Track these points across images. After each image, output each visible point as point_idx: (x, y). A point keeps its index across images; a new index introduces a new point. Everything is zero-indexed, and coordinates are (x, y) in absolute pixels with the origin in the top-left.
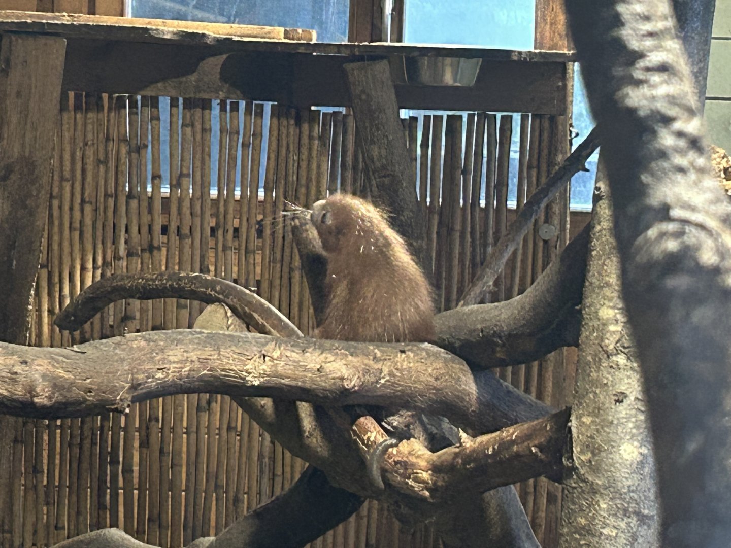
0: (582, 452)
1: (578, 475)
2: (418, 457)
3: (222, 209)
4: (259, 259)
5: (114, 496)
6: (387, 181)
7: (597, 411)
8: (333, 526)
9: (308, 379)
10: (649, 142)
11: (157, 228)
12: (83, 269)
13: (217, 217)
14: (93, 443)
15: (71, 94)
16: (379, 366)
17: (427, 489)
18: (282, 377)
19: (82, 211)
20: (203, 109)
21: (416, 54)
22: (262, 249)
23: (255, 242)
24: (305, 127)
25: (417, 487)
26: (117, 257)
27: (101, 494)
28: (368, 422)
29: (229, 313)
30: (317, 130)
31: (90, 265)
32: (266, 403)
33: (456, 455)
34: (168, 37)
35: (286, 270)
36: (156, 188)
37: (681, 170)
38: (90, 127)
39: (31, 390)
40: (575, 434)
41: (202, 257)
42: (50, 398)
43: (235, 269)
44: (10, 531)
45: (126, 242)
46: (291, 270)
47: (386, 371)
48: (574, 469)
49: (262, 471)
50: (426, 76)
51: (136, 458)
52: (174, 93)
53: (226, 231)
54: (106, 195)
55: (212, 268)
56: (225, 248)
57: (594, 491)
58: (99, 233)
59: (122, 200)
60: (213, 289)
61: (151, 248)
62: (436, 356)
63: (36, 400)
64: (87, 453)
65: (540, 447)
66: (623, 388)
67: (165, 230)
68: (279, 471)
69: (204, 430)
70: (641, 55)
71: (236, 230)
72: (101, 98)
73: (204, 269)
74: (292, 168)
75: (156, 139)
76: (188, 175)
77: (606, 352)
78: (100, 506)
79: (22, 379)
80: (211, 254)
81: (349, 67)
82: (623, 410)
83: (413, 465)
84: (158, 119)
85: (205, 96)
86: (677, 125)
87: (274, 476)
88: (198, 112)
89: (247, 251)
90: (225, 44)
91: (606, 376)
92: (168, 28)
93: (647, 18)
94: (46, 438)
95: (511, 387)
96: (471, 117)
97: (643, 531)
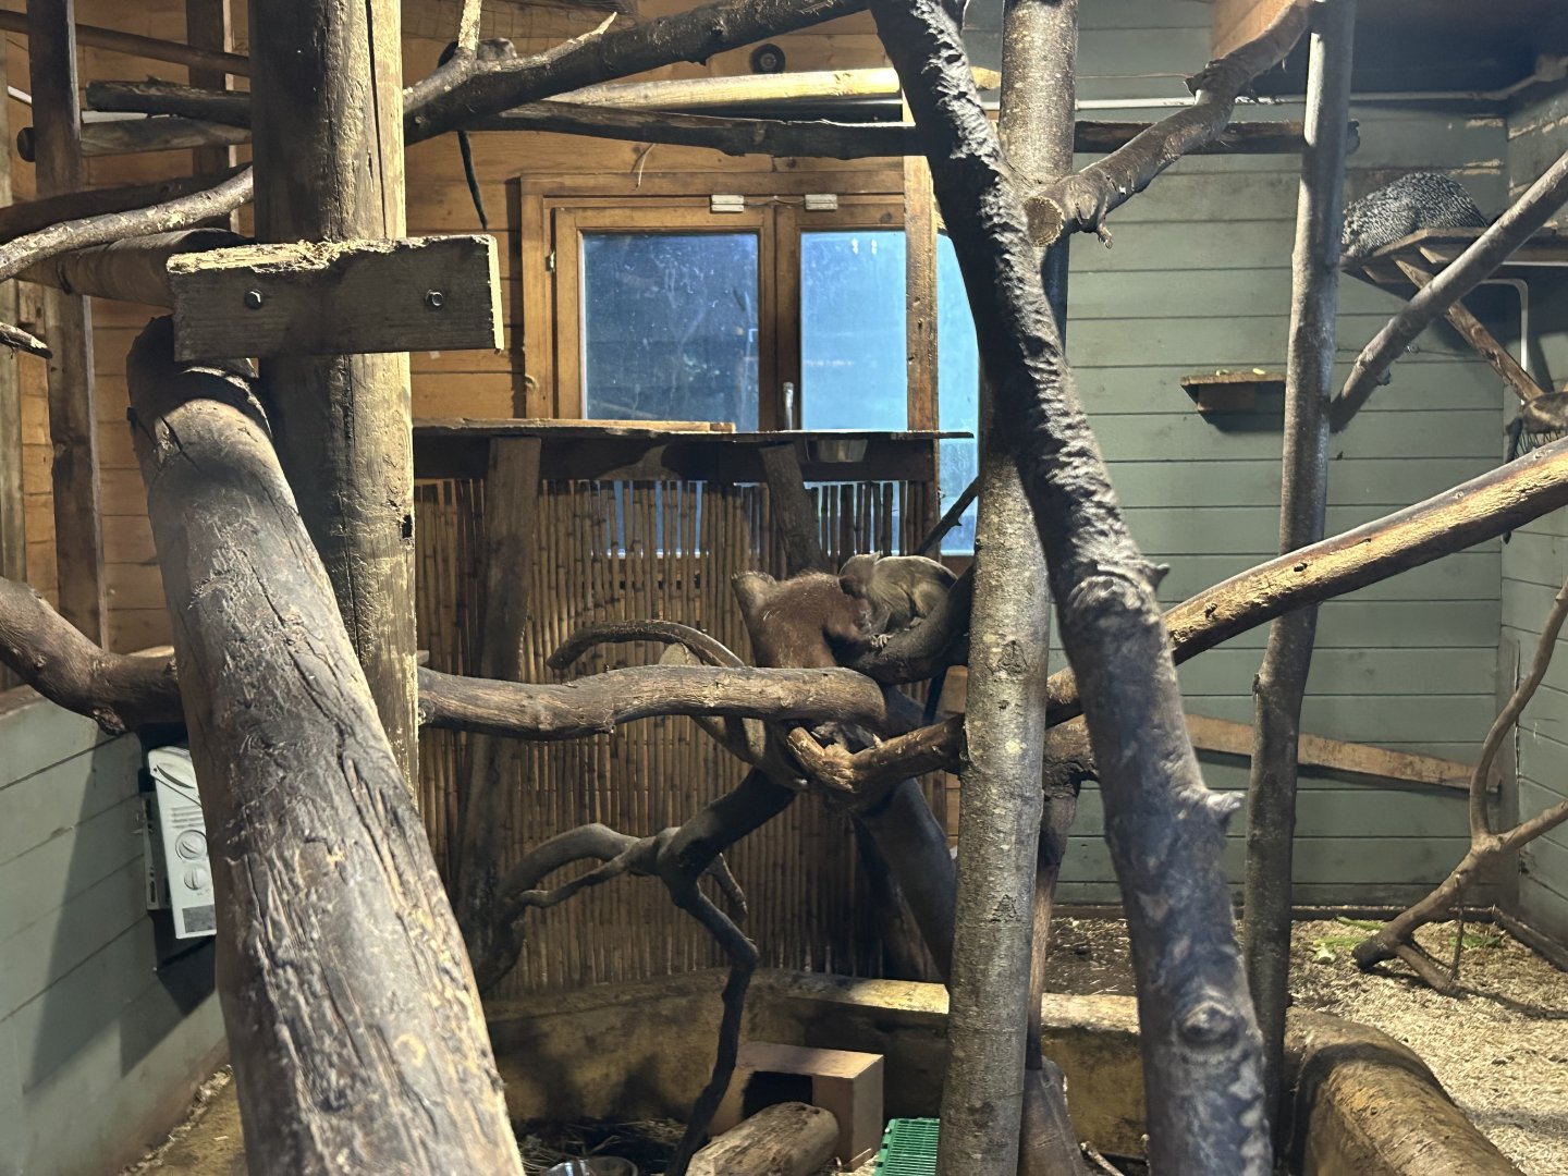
0: (975, 749)
1: (973, 768)
2: (842, 758)
3: (667, 567)
4: (698, 604)
5: (592, 798)
6: (797, 539)
7: (986, 716)
8: (773, 814)
9: (752, 700)
10: (1077, 512)
11: (617, 584)
12: (560, 620)
13: (664, 571)
14: (574, 756)
15: (545, 482)
16: (807, 687)
17: (851, 783)
18: (733, 700)
19: (557, 573)
20: (649, 489)
21: (815, 438)
22: (700, 597)
23: (694, 592)
24: (730, 499)
25: (842, 782)
26: (586, 609)
27: (582, 796)
28: (800, 732)
29: (687, 650)
30: (739, 501)
31: (565, 616)
32: (719, 720)
33: (872, 755)
34: (620, 433)
35: (719, 611)
36: (615, 553)
37: (1103, 533)
38: (560, 507)
39: (536, 718)
40: (969, 736)
41: (653, 605)
42: (550, 724)
43: (679, 613)
44: (511, 829)
45: (593, 596)
46: (724, 613)
47: (813, 690)
48: (969, 763)
49: (707, 773)
50: (824, 455)
51: (608, 767)
52: (625, 477)
53: (671, 584)
54: (576, 560)
55: (661, 614)
56: (671, 597)
57: (986, 780)
58: (572, 590)
59: (588, 564)
60: (673, 632)
61: (613, 601)
62: (851, 677)
63: (541, 726)
64: (568, 764)
65: (939, 746)
66: (1005, 697)
67: (623, 585)
68: (721, 772)
69: (660, 742)
70: (1064, 444)
71: (679, 583)
72: (568, 484)
73: (656, 616)
74: (721, 532)
75: (613, 514)
76: (639, 542)
77: (990, 669)
78: (581, 806)
79: (529, 710)
80: (661, 602)
81: (763, 451)
82: (1006, 714)
83: (838, 765)
84: (614, 498)
85: (651, 479)
86: (1096, 498)
87: (716, 776)
88: (645, 491)
89: (688, 599)
90: (664, 438)
91: (992, 689)
92: (620, 426)
93: (1066, 414)
94: (536, 753)
95: (911, 700)
96: (860, 486)
97: (1027, 809)
